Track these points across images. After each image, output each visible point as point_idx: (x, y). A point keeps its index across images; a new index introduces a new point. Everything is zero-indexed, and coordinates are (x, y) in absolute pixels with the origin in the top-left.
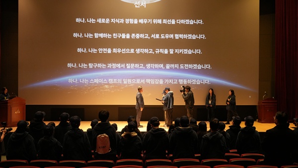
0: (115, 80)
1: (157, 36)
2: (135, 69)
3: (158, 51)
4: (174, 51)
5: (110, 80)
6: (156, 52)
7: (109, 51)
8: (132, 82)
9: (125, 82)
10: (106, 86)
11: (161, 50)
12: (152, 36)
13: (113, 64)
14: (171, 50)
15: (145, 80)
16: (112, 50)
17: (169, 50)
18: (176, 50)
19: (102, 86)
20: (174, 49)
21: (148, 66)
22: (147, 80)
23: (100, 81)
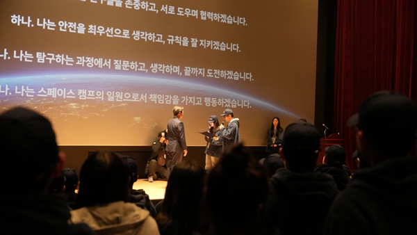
0: (91, 93)
1: (172, 10)
2: (131, 71)
3: (172, 40)
4: (198, 43)
5: (80, 91)
6: (169, 40)
7: (81, 29)
8: (124, 98)
9: (111, 99)
10: (73, 105)
11: (177, 37)
12: (163, 8)
13: (88, 58)
14: (193, 39)
15: (148, 96)
16: (87, 27)
17: (190, 40)
18: (202, 41)
19: (64, 104)
20: (198, 40)
21: (154, 67)
22: (151, 95)
23: (60, 92)
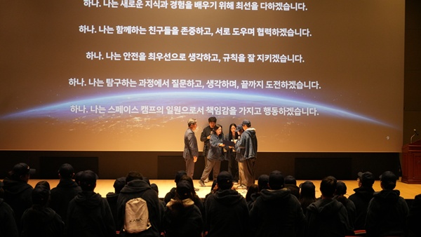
0: (152, 108)
1: (227, 31)
2: (188, 88)
3: (228, 58)
4: (256, 58)
5: (143, 108)
6: (225, 58)
7: (142, 57)
8: (182, 111)
9: (170, 112)
10: (137, 119)
11: (233, 55)
12: (218, 31)
13: (149, 80)
14: (250, 55)
15: (205, 109)
16: (147, 55)
17: (246, 56)
18: (259, 56)
19: (129, 118)
20: (256, 55)
21: (211, 83)
22: (208, 108)
23: (126, 109)
